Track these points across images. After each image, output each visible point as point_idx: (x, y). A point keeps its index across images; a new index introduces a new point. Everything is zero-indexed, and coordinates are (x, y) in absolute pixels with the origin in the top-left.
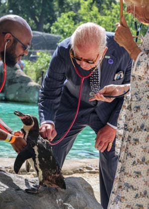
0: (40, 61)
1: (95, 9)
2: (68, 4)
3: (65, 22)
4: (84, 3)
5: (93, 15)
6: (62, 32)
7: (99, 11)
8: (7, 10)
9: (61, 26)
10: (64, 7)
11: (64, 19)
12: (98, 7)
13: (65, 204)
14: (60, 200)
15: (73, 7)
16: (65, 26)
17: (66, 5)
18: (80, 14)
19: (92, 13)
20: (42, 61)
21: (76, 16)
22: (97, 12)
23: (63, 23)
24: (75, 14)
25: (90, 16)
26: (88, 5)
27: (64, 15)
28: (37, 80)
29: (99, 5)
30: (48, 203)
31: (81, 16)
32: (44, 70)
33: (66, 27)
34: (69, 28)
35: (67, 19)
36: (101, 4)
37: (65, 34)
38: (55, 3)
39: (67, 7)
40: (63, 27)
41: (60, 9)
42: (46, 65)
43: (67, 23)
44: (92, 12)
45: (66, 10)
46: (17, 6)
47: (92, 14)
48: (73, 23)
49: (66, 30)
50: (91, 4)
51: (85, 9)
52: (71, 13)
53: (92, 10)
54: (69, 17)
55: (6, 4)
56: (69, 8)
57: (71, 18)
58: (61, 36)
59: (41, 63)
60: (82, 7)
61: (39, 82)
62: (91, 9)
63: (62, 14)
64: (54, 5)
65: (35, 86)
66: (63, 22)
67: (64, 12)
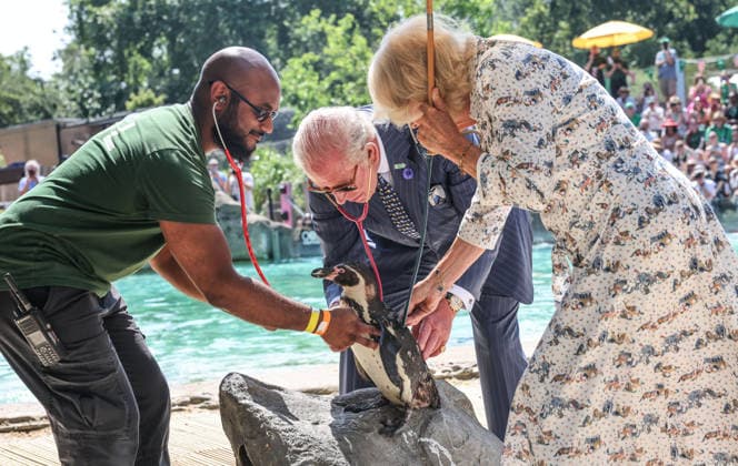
0: (258, 168)
1: (360, 40)
2: (298, 39)
3: (299, 77)
4: (333, 31)
5: (358, 55)
6: (295, 100)
7: (369, 45)
8: (168, 69)
9: (292, 88)
10: (290, 45)
11: (296, 71)
12: (365, 35)
13: (422, 440)
14: (410, 434)
15: (309, 44)
16: (300, 86)
17: (294, 42)
18: (327, 56)
19: (353, 50)
20: (262, 167)
21: (321, 61)
22: (365, 47)
23: (294, 81)
24: (317, 58)
25: (351, 56)
26: (344, 36)
27: (295, 63)
28: (258, 209)
29: (366, 31)
30: (387, 444)
31: (329, 60)
32: (269, 186)
33: (303, 89)
34: (310, 89)
35: (302, 70)
36: (370, 30)
37: (302, 103)
38: (269, 41)
39: (297, 47)
40: (297, 89)
41: (281, 52)
42: (272, 174)
43: (302, 80)
44: (353, 48)
45: (295, 53)
46: (187, 57)
47: (354, 53)
48: (317, 78)
49: (303, 94)
50: (350, 31)
51: (338, 43)
52: (310, 56)
53: (352, 44)
54: (305, 65)
55: (165, 58)
56: (302, 49)
57: (311, 67)
58: (295, 109)
59: (260, 173)
60: (331, 40)
61: (262, 213)
62: (350, 43)
63: (290, 61)
64: (267, 45)
65: (257, 223)
66: (295, 77)
67: (291, 56)
